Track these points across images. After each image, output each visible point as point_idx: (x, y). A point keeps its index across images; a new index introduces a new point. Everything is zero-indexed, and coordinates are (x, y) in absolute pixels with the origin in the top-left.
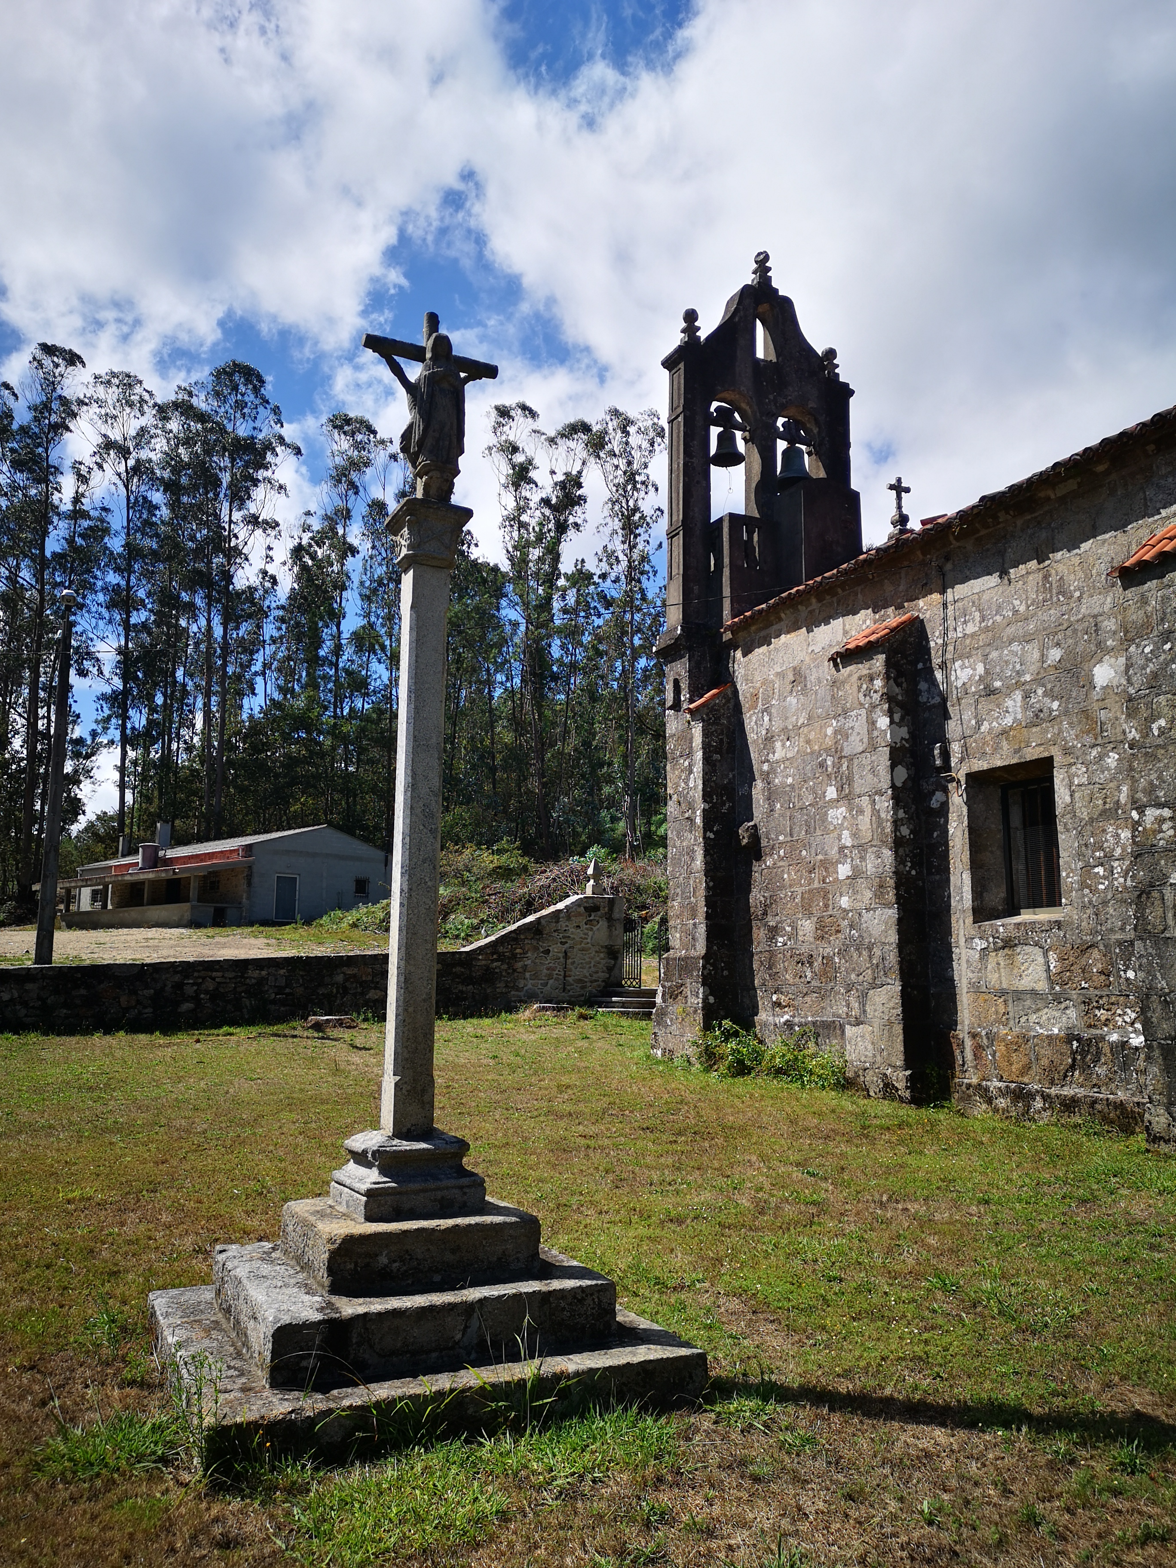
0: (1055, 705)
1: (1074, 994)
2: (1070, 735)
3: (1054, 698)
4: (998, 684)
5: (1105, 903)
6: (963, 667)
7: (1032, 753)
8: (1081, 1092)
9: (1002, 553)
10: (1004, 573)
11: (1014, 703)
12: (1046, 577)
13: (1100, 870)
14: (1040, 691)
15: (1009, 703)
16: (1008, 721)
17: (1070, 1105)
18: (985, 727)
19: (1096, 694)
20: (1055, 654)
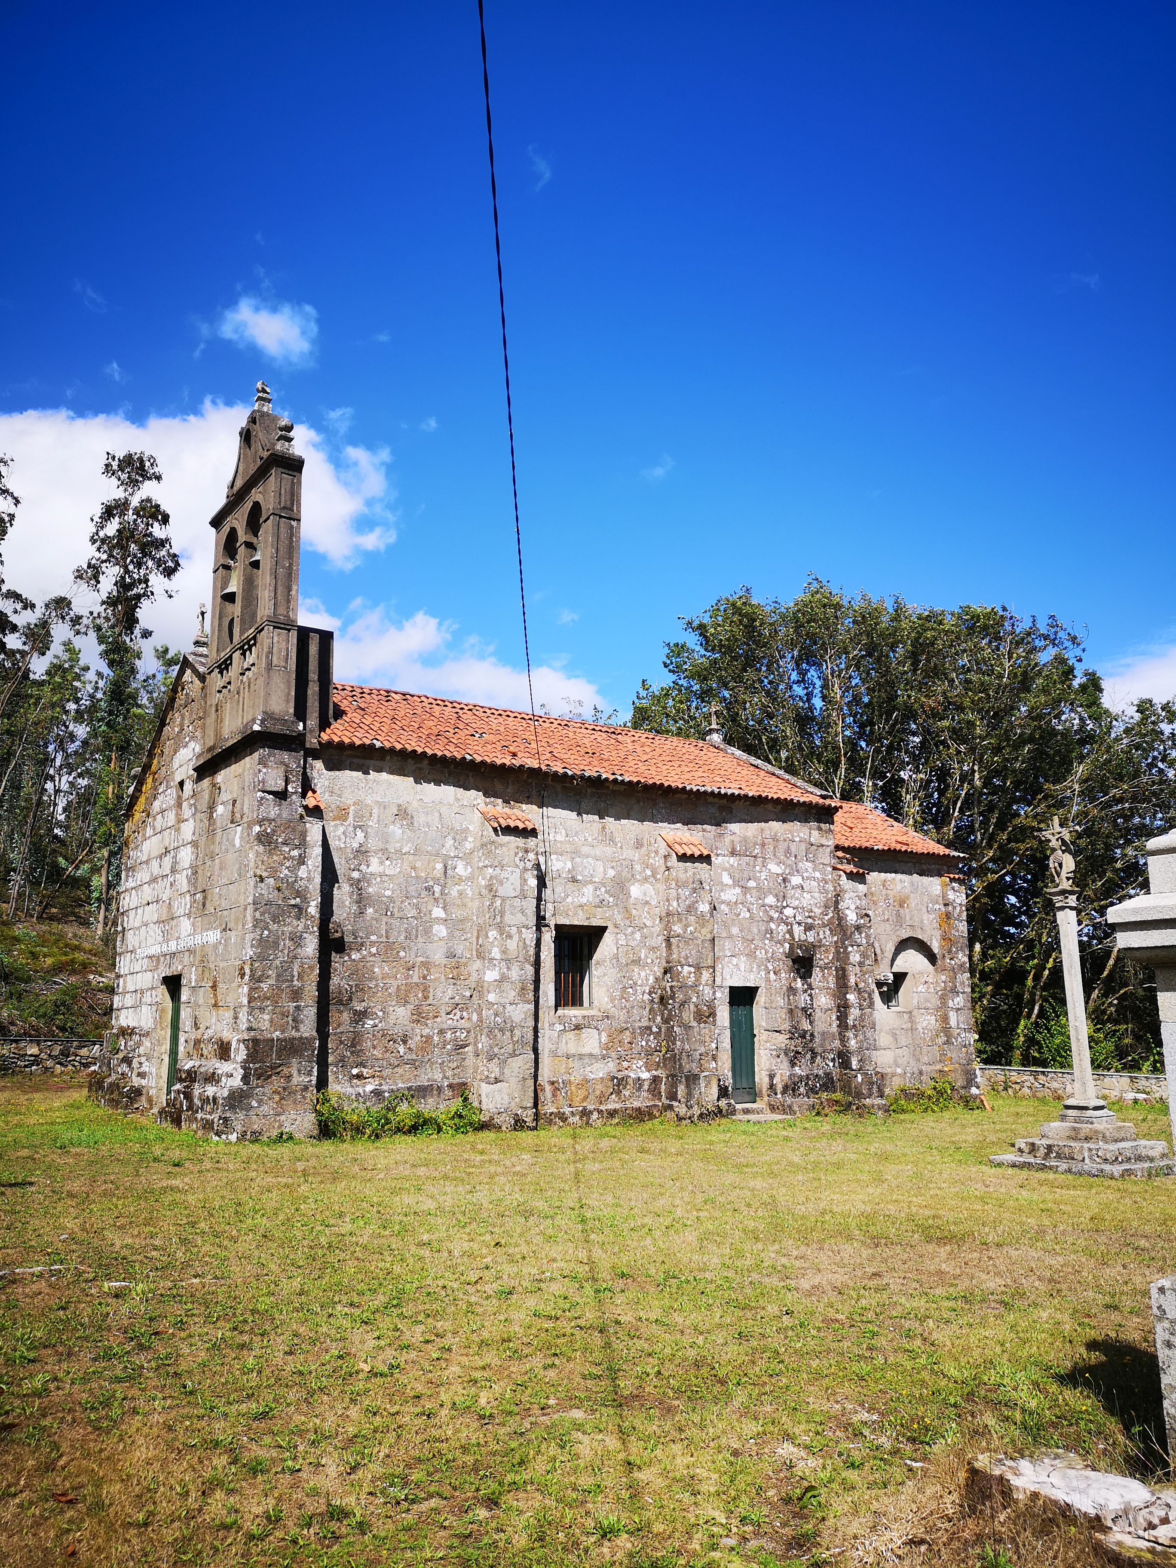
0: (611, 899)
1: (613, 1055)
2: (618, 918)
3: (611, 896)
4: (579, 878)
5: (633, 1007)
6: (558, 860)
7: (595, 922)
8: (617, 1106)
9: (579, 803)
10: (579, 814)
11: (589, 890)
12: (604, 828)
13: (630, 990)
14: (603, 889)
15: (585, 890)
16: (584, 900)
17: (612, 1114)
18: (569, 900)
19: (632, 901)
20: (611, 873)
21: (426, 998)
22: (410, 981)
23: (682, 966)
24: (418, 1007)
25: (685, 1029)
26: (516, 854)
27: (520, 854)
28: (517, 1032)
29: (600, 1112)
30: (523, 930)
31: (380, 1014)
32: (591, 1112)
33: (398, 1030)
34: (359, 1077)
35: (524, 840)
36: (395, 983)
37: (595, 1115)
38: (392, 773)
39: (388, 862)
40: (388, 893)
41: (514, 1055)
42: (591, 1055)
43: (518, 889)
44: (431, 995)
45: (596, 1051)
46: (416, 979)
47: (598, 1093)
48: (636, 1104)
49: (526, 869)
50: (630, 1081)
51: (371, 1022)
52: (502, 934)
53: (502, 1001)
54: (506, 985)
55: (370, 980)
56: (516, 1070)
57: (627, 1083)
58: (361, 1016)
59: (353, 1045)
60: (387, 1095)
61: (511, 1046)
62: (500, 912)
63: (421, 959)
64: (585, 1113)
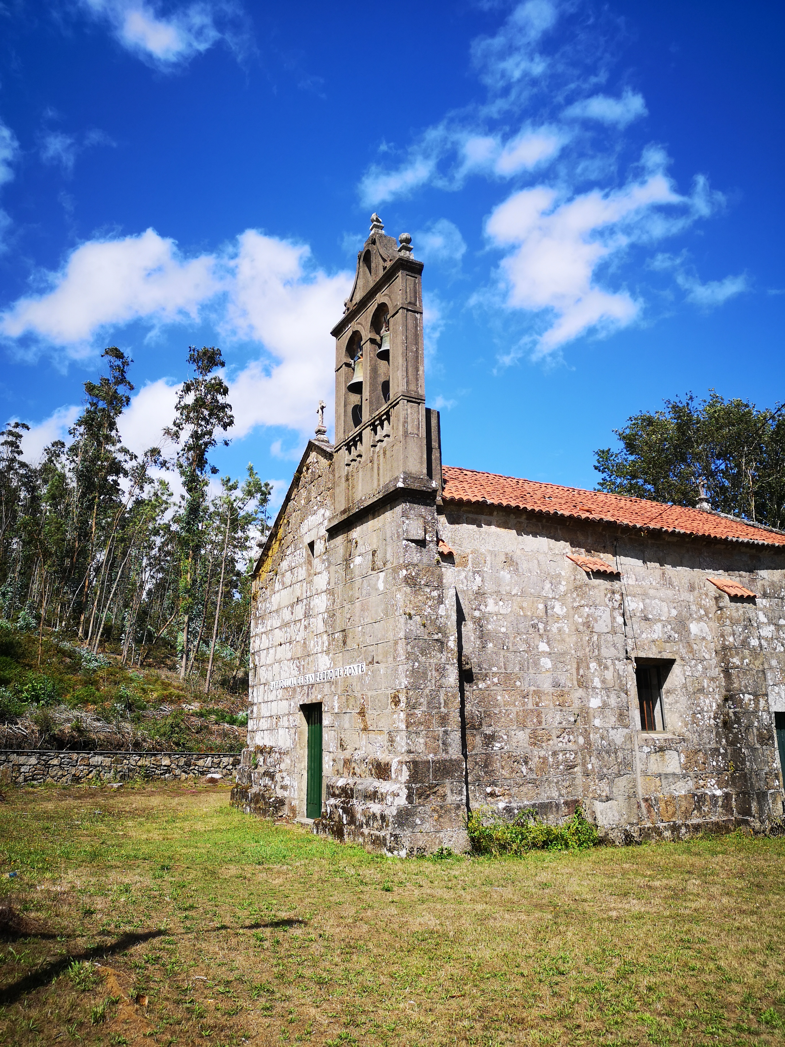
0: (676, 635)
1: (691, 774)
2: (683, 651)
3: (676, 632)
4: (650, 616)
5: (703, 731)
6: (632, 601)
7: (666, 656)
8: (700, 821)
9: (643, 552)
10: (644, 562)
11: (658, 627)
12: (663, 574)
13: (699, 716)
14: (669, 627)
15: (655, 627)
16: (655, 636)
17: (697, 828)
18: (644, 636)
19: (692, 636)
20: (674, 613)
21: (540, 723)
22: (526, 707)
23: (743, 694)
24: (534, 731)
25: (752, 751)
26: (606, 595)
27: (609, 595)
28: (620, 754)
29: (687, 826)
30: (617, 662)
31: (505, 737)
32: (680, 827)
33: (519, 752)
34: (492, 795)
35: (610, 583)
36: (515, 710)
37: (683, 830)
38: (499, 526)
39: (501, 603)
40: (503, 630)
41: (619, 775)
42: (674, 774)
43: (610, 626)
44: (543, 720)
45: (678, 771)
46: (530, 706)
47: (683, 809)
48: (714, 819)
49: (614, 609)
50: (708, 799)
51: (498, 745)
52: (600, 666)
53: (606, 725)
54: (608, 712)
55: (495, 706)
56: (622, 789)
57: (705, 800)
58: (490, 739)
59: (486, 766)
60: (516, 811)
61: (616, 767)
62: (597, 646)
63: (533, 688)
64: (675, 828)
